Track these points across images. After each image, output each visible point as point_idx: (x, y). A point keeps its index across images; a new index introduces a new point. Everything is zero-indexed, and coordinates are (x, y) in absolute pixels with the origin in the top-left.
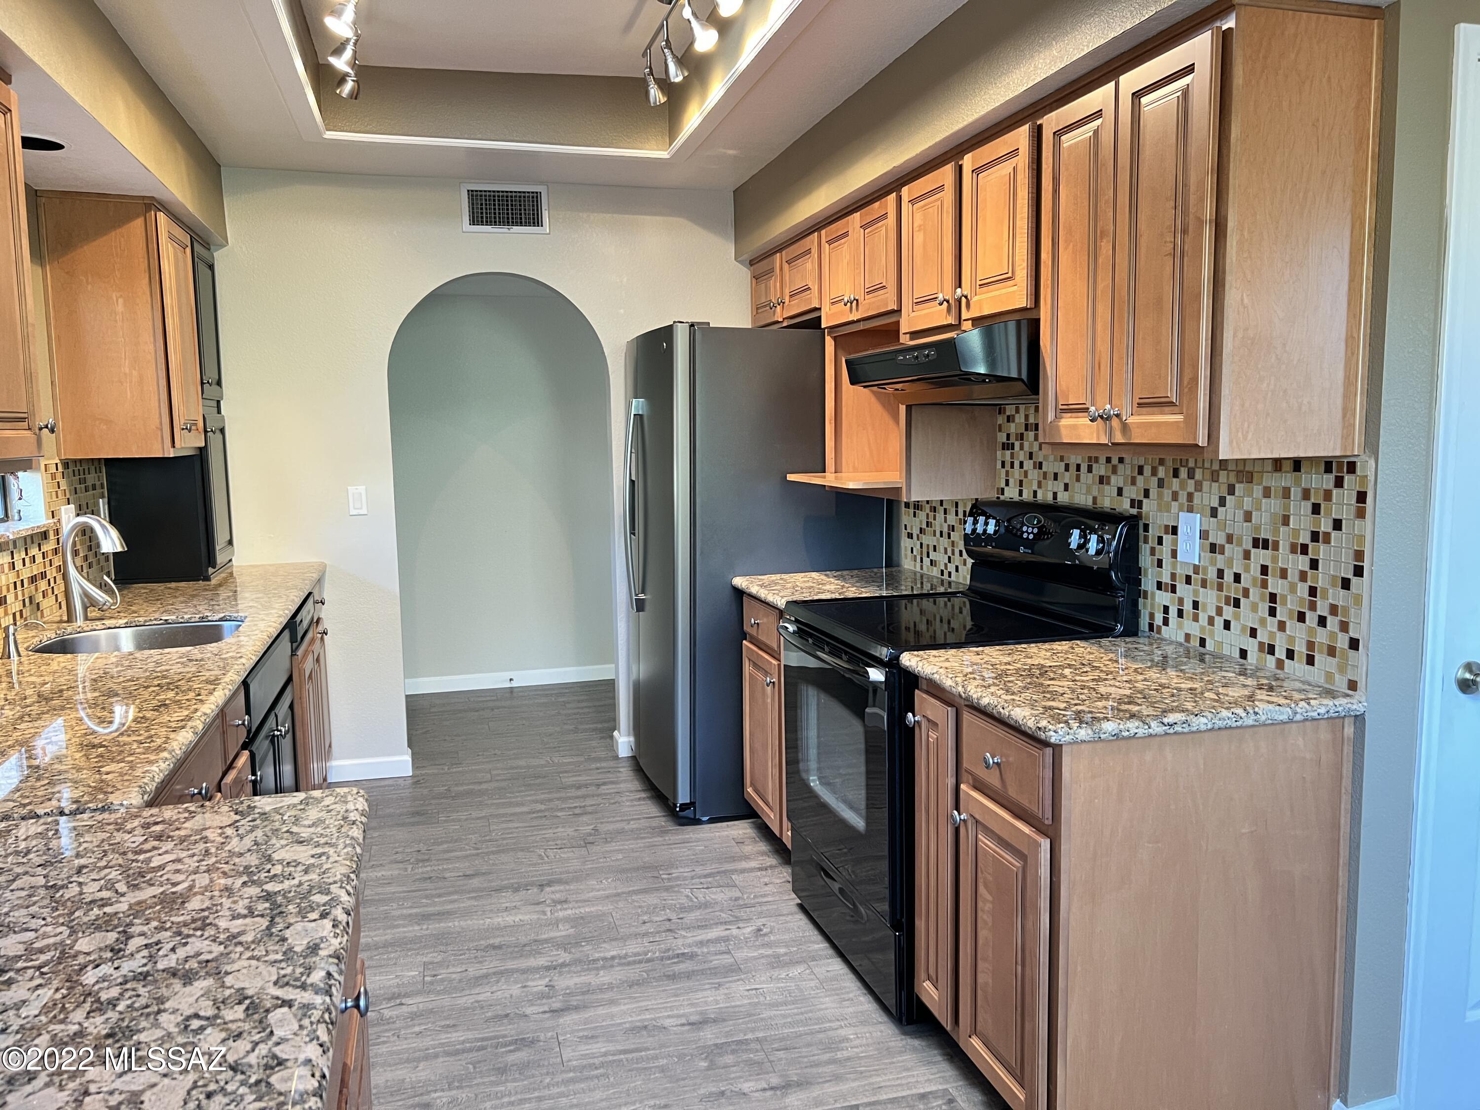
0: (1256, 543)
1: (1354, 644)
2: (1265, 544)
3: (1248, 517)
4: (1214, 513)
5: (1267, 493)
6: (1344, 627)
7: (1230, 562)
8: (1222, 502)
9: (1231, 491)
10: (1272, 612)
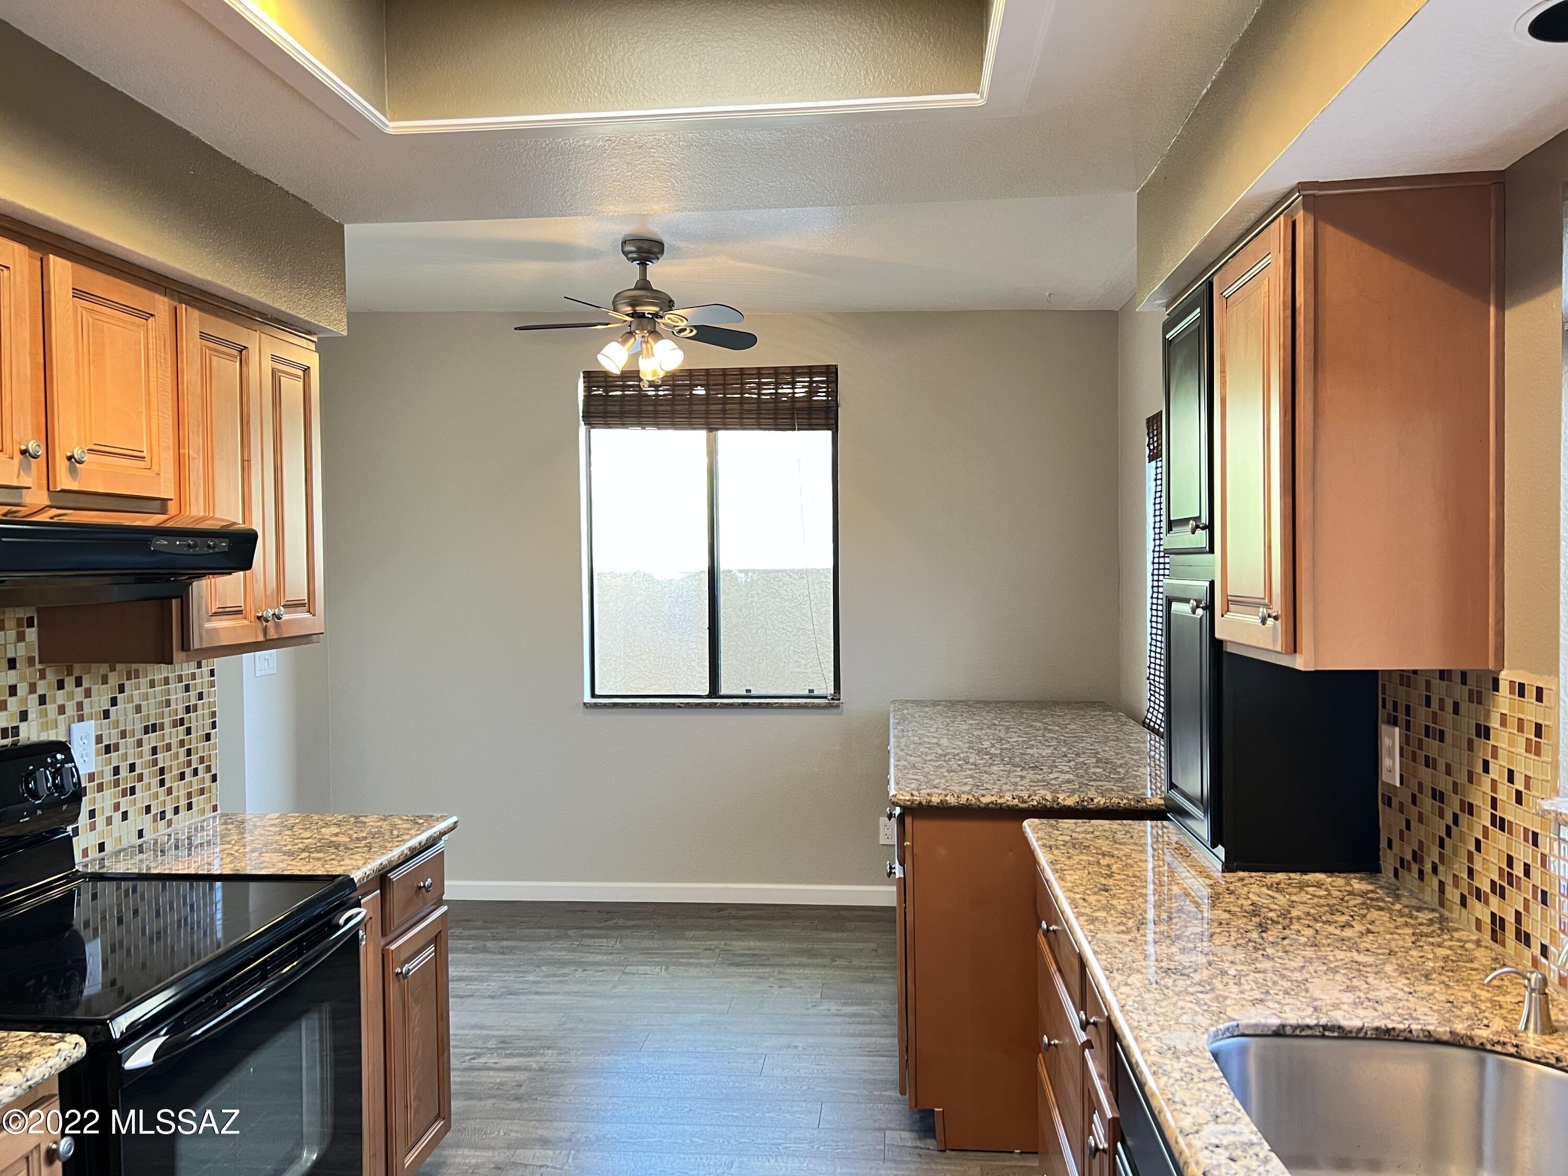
0: (146, 730)
1: (214, 778)
2: (154, 728)
3: (138, 709)
4: (106, 714)
5: (152, 684)
6: (208, 769)
7: (125, 757)
8: (114, 702)
9: (122, 689)
10: (162, 782)
